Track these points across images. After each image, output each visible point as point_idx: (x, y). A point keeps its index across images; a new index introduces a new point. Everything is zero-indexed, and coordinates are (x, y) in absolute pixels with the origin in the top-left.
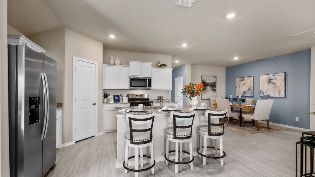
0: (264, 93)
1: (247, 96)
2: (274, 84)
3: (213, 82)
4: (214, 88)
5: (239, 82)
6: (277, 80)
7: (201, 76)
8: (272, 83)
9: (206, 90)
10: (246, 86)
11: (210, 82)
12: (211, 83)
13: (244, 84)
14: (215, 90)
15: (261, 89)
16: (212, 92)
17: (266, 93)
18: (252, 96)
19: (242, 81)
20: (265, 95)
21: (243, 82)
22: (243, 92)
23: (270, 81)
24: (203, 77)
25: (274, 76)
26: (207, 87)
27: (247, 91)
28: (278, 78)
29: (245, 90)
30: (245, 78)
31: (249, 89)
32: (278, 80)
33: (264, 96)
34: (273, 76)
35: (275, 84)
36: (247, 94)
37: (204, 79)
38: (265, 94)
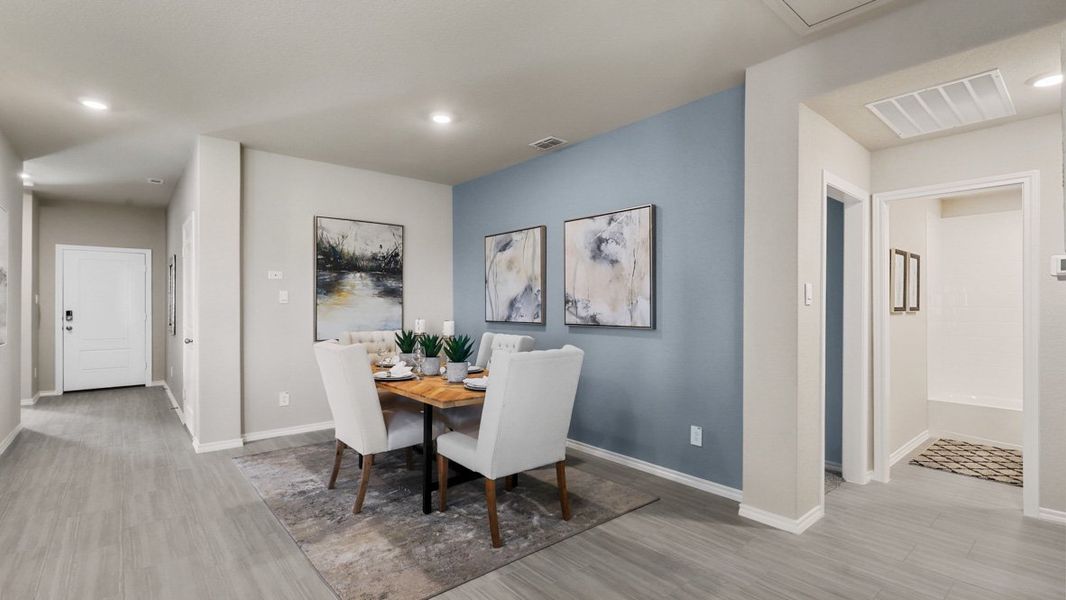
0: (579, 305)
1: (520, 320)
2: (614, 262)
3: (384, 251)
4: (391, 283)
5: (495, 257)
6: (624, 246)
7: (316, 219)
8: (606, 258)
9: (342, 290)
10: (518, 272)
11: (369, 254)
12: (374, 258)
13: (510, 265)
14: (395, 294)
15: (569, 290)
16: (381, 299)
17: (586, 307)
18: (539, 320)
19: (504, 248)
20: (582, 318)
21: (508, 252)
22: (507, 304)
23: (599, 248)
24: (323, 222)
25: (613, 224)
26: (351, 276)
27: (522, 296)
28: (626, 231)
29: (512, 295)
30: (516, 237)
31: (529, 289)
32: (627, 244)
33: (579, 321)
34: (610, 223)
35: (617, 261)
36: (522, 311)
37: (332, 234)
38: (582, 313)
